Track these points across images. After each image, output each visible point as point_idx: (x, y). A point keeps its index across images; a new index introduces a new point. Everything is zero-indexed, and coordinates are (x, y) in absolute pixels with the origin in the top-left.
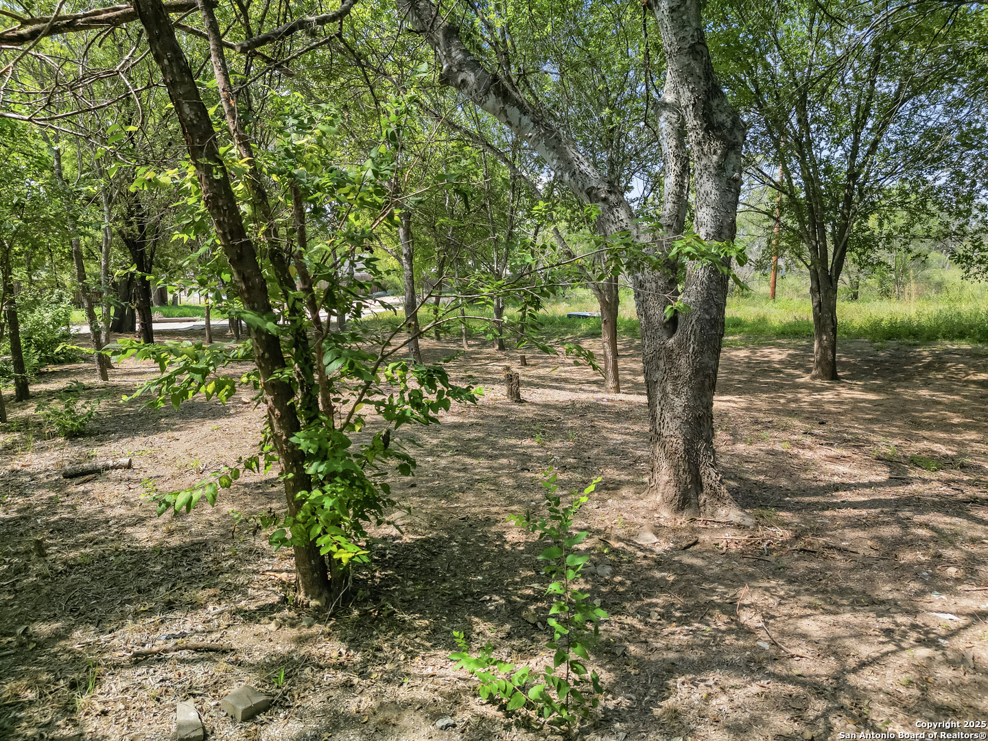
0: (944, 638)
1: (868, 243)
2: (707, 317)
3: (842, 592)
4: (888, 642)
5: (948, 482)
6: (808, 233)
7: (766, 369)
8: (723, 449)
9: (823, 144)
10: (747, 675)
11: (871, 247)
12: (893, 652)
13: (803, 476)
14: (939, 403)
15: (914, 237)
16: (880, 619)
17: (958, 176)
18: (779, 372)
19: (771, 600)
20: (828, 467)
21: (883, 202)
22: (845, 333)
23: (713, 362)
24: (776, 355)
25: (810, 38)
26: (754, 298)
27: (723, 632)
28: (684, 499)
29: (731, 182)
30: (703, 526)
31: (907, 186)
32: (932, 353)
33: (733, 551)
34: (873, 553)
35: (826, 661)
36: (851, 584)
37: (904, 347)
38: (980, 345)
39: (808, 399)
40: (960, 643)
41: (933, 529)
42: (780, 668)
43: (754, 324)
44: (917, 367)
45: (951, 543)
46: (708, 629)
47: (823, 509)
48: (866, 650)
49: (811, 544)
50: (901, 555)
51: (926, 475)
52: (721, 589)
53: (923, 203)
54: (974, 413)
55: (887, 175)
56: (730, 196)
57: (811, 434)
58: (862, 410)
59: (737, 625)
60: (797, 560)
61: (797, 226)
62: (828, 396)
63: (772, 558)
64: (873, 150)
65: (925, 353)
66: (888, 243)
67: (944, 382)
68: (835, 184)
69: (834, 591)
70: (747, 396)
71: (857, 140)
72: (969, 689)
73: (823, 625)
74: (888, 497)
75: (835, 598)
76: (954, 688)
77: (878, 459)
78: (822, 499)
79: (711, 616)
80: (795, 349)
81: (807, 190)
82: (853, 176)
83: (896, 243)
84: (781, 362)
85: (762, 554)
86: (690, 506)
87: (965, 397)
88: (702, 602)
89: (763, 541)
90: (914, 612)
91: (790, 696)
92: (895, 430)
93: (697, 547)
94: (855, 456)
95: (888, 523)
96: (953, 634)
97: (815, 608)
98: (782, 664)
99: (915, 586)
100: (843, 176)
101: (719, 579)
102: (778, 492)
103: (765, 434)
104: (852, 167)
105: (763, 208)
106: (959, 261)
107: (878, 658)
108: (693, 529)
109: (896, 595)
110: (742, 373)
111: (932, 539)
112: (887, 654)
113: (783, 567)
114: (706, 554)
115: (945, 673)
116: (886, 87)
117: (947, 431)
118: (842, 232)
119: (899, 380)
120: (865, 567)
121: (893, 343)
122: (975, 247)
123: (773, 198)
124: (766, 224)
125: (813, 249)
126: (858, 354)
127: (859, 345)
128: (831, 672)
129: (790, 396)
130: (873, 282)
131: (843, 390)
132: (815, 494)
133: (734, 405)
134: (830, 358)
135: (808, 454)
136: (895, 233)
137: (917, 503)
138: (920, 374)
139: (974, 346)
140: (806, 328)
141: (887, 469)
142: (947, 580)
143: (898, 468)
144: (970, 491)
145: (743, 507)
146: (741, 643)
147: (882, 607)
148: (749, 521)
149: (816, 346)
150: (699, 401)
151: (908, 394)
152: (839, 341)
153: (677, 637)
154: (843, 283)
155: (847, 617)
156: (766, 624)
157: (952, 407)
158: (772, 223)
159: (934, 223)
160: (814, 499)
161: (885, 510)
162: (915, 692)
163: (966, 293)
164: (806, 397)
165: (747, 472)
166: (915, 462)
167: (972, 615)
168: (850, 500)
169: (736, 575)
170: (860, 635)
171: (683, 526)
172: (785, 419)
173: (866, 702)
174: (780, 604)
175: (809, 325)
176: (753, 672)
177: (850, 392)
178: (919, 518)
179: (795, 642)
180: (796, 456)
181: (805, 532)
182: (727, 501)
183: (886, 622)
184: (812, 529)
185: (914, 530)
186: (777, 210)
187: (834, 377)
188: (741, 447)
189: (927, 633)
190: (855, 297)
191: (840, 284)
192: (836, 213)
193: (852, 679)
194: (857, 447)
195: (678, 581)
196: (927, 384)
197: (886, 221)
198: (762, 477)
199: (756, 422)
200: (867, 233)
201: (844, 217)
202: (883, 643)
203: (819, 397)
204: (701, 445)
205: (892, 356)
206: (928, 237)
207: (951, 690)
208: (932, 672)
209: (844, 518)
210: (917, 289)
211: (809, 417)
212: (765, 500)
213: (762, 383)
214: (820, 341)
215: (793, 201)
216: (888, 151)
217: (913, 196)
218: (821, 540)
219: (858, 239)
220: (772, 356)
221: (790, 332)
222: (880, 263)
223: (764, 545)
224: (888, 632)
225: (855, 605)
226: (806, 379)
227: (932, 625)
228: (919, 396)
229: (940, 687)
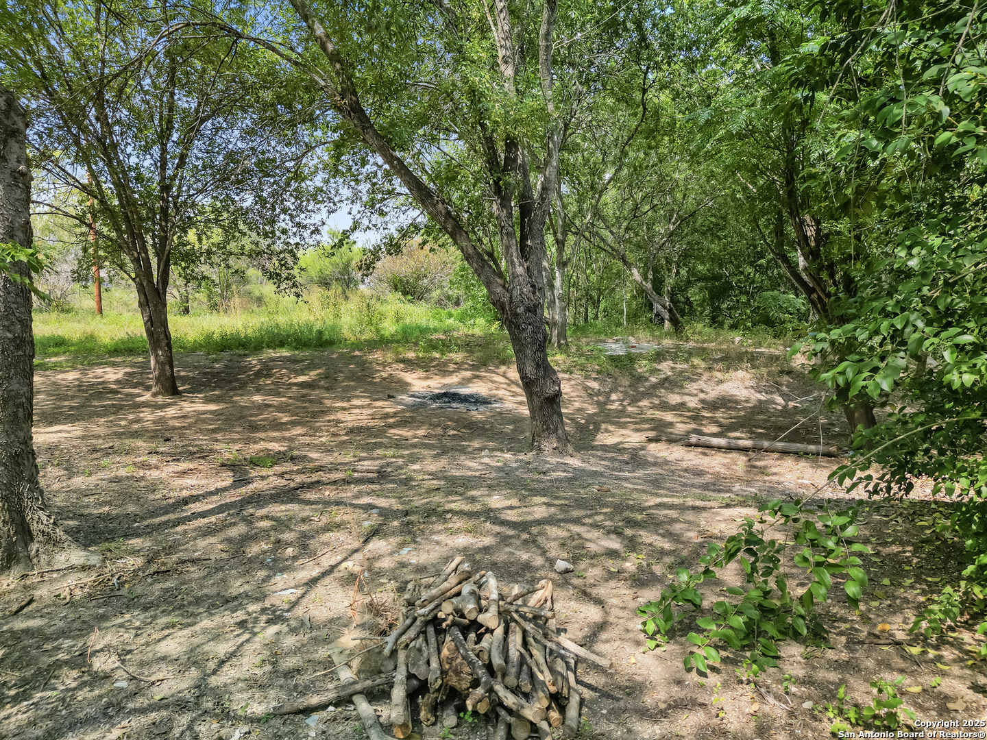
0: (288, 611)
1: (190, 257)
2: (9, 335)
3: (198, 601)
4: (244, 632)
5: (281, 475)
6: (126, 243)
7: (101, 391)
8: (56, 487)
9: (129, 150)
10: (105, 723)
11: (193, 262)
12: (248, 641)
13: (152, 497)
14: (269, 406)
15: (231, 254)
16: (234, 615)
17: (260, 200)
18: (116, 392)
19: (127, 635)
20: (176, 483)
21: (199, 218)
22: (181, 347)
23: (25, 389)
24: (112, 375)
25: (98, 30)
26: (77, 313)
27: (74, 689)
28: (10, 555)
29: (17, 175)
30: (39, 579)
31: (218, 204)
32: (260, 361)
33: (78, 598)
34: (225, 556)
35: (187, 674)
36: (206, 591)
37: (236, 358)
38: (297, 352)
39: (151, 417)
40: (299, 611)
41: (273, 519)
42: (141, 700)
43: (81, 342)
44: (249, 376)
45: (288, 527)
46: (55, 693)
47: (174, 526)
48: (223, 649)
49: (164, 564)
50: (248, 550)
51: (264, 472)
52: (67, 643)
53: (235, 222)
54: (298, 411)
55: (200, 191)
56: (19, 192)
57: (157, 453)
58: (204, 421)
59: (90, 675)
60: (151, 584)
61: (113, 235)
62: (171, 412)
63: (124, 591)
64: (182, 164)
65: (254, 362)
66: (210, 259)
67: (273, 387)
68: (149, 195)
69: (190, 603)
70: (82, 423)
71: (164, 151)
72: (308, 647)
73: (182, 640)
74: (233, 499)
75: (192, 609)
76: (297, 651)
77: (223, 465)
78: (172, 516)
79: (57, 677)
80: (131, 366)
81: (119, 196)
82: (166, 188)
83: (215, 259)
84: (117, 382)
85: (112, 590)
86: (18, 562)
87: (290, 398)
88: (45, 667)
89: (112, 576)
90: (262, 597)
91: (154, 724)
92: (236, 436)
93: (34, 605)
94: (201, 467)
95: (234, 524)
96: (294, 605)
97: (173, 626)
98: (143, 695)
99: (262, 574)
100: (155, 186)
101: (64, 634)
102: (126, 520)
103: (105, 461)
104: (163, 179)
105: (72, 212)
106: (270, 278)
107: (235, 651)
108: (25, 587)
109: (247, 587)
110: (73, 397)
111: (274, 528)
112: (242, 644)
113: (137, 597)
114: (45, 610)
115: (290, 641)
116: (186, 102)
117: (278, 430)
118: (163, 244)
119: (234, 389)
120: (217, 570)
121: (226, 354)
122: (282, 265)
123: (82, 201)
124: (78, 230)
125: (136, 261)
126: (196, 368)
127: (196, 359)
128: (193, 683)
129: (131, 417)
130: (202, 296)
131: (185, 404)
132: (166, 513)
133: (67, 435)
134: (168, 373)
135: (154, 474)
136: (214, 249)
137: (258, 499)
138: (252, 381)
139: (292, 353)
140: (140, 344)
141: (231, 474)
142: (287, 560)
143: (239, 470)
144: (299, 479)
145: (86, 546)
146: (97, 692)
147: (236, 603)
148: (95, 560)
149: (152, 362)
150: (13, 437)
151: (243, 401)
152: (175, 357)
153: (13, 719)
154: (173, 296)
155: (205, 623)
156: (123, 661)
157: (281, 408)
158: (84, 229)
159: (246, 241)
160: (164, 518)
161: (231, 512)
162: (268, 668)
163: (281, 307)
164: (148, 416)
165: (87, 506)
166: (254, 462)
167: (306, 584)
168: (200, 510)
169: (84, 622)
170: (217, 637)
171: (12, 587)
172: (127, 442)
173: (227, 697)
174: (136, 635)
175: (143, 341)
176: (111, 717)
177: (192, 405)
178: (261, 512)
179: (155, 667)
180: (143, 478)
181: (157, 554)
182: (66, 544)
183: (240, 615)
184: (164, 548)
185: (257, 524)
186: (89, 216)
187: (175, 392)
188: (78, 481)
189: (274, 612)
190: (187, 311)
191: (168, 297)
192: (154, 224)
193: (213, 681)
194: (203, 458)
195: (10, 653)
196: (258, 390)
197: (204, 237)
198: (107, 508)
199: (95, 450)
200: (188, 247)
201: (162, 229)
202: (238, 635)
203: (162, 414)
204: (24, 488)
205: (227, 367)
206: (242, 254)
207: (295, 654)
208: (280, 645)
209: (195, 530)
210: (241, 303)
211: (154, 435)
212: (111, 532)
213: (97, 407)
214: (157, 356)
215: (105, 207)
216: (197, 167)
217: (225, 215)
218: (174, 557)
219: (180, 253)
220: (107, 377)
221: (123, 350)
222: (204, 278)
223: (115, 580)
224: (242, 624)
225: (211, 609)
226: (147, 396)
227: (278, 603)
228: (253, 402)
229: (287, 654)
